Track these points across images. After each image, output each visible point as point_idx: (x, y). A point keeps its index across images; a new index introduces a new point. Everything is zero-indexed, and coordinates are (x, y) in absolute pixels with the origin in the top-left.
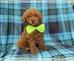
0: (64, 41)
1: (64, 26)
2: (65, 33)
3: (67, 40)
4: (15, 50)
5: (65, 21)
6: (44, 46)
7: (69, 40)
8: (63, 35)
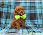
0: (38, 24)
1: (39, 16)
2: (39, 20)
3: (40, 24)
4: (9, 27)
5: (39, 13)
6: (25, 26)
7: (41, 24)
8: (37, 21)
